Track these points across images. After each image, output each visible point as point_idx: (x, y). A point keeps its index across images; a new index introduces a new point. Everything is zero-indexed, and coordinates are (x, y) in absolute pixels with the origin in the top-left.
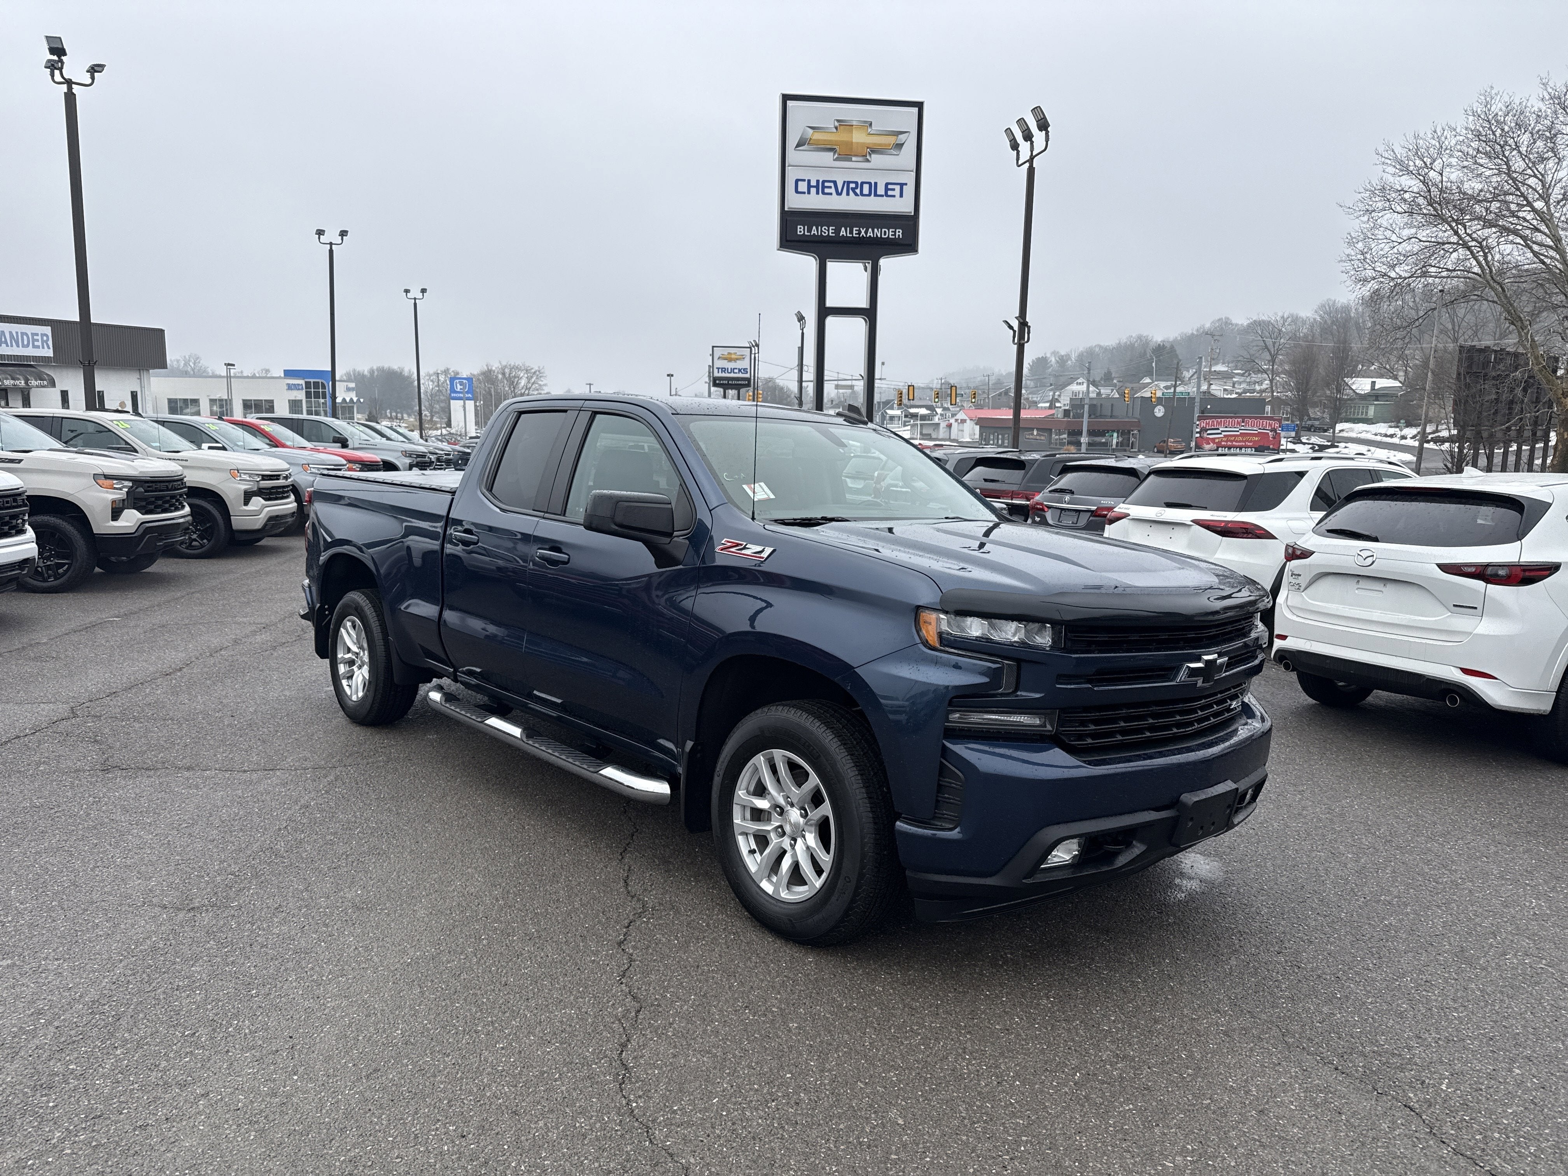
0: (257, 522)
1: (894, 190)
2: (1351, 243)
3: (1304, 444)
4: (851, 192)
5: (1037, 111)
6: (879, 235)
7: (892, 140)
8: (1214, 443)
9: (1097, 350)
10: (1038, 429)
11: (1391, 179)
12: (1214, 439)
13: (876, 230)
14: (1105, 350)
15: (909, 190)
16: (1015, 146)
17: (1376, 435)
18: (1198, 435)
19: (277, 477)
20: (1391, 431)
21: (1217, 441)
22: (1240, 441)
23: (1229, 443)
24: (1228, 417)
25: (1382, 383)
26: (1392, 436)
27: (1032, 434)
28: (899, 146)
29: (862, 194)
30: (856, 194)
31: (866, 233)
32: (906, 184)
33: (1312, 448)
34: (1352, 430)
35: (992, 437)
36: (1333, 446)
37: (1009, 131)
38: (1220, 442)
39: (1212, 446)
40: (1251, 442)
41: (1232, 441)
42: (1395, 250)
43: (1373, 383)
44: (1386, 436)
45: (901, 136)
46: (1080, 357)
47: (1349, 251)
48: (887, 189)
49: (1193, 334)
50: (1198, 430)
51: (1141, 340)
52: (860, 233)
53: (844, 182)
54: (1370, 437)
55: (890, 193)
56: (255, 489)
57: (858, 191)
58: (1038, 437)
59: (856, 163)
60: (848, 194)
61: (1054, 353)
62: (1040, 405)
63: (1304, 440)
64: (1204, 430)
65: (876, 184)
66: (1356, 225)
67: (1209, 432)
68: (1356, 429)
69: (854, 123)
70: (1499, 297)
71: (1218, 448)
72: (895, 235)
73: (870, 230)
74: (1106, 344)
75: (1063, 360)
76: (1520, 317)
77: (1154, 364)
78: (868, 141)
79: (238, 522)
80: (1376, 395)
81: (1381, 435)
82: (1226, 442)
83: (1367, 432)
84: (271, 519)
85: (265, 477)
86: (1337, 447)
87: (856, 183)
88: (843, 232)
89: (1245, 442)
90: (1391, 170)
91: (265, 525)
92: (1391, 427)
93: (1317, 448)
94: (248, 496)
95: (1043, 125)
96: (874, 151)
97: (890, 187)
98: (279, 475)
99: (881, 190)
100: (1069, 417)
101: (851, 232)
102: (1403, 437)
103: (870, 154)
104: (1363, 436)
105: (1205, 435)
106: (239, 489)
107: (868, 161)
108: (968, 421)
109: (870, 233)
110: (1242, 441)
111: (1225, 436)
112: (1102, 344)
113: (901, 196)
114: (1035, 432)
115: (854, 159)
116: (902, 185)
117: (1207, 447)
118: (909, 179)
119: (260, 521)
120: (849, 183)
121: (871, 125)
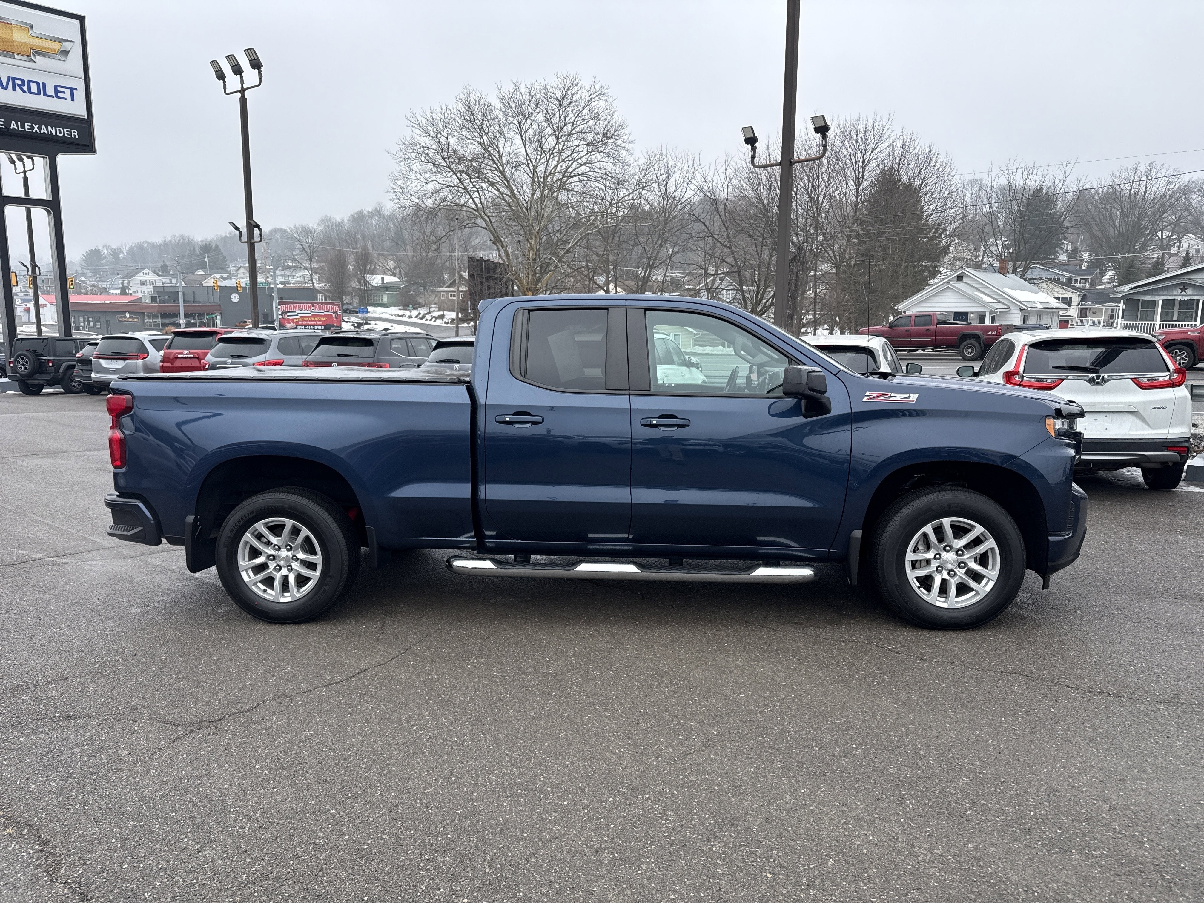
1: (64, 93)
2: (395, 180)
3: (347, 322)
4: (17, 88)
5: (249, 52)
6: (54, 133)
7: (56, 46)
8: (294, 322)
9: (146, 245)
10: (129, 313)
11: (418, 138)
12: (293, 319)
13: (49, 128)
14: (153, 246)
15: (80, 95)
16: (221, 76)
17: (392, 315)
18: (280, 317)
20: (401, 312)
21: (295, 321)
22: (312, 321)
23: (305, 323)
24: (304, 303)
25: (389, 279)
26: (402, 316)
27: (125, 317)
28: (66, 53)
29: (30, 92)
30: (24, 91)
31: (40, 128)
32: (76, 89)
33: (353, 325)
34: (375, 312)
35: (81, 319)
36: (367, 323)
37: (214, 63)
38: (298, 322)
39: (292, 325)
40: (320, 321)
41: (306, 321)
42: (425, 188)
43: (383, 279)
44: (398, 316)
45: (65, 44)
46: (131, 251)
47: (392, 185)
48: (56, 92)
49: (226, 236)
50: (280, 313)
51: (184, 240)
52: (33, 128)
53: (9, 78)
54: (388, 316)
55: (60, 95)
57: (25, 88)
58: (131, 320)
59: (19, 61)
60: (14, 89)
61: (105, 246)
62: (112, 291)
63: (345, 319)
64: (284, 313)
65: (44, 84)
66: (397, 167)
67: (288, 314)
68: (378, 312)
69: (13, 22)
70: (487, 226)
71: (297, 326)
72: (71, 134)
73: (43, 127)
74: (154, 241)
75: (115, 253)
76: (500, 239)
77: (206, 260)
78: (31, 43)
80: (385, 288)
81: (395, 315)
82: (303, 321)
83: (386, 313)
86: (370, 324)
87: (23, 80)
88: (13, 125)
89: (316, 321)
90: (417, 131)
92: (400, 310)
93: (356, 325)
95: (256, 64)
96: (38, 53)
97: (59, 89)
99: (50, 91)
100: (156, 302)
101: (23, 126)
102: (410, 317)
103: (34, 56)
104: (384, 316)
105: (286, 317)
107: (33, 61)
108: (48, 305)
109: (44, 130)
110: (314, 321)
111: (301, 317)
112: (149, 241)
113: (73, 99)
114: (128, 315)
115: (16, 56)
116: (72, 90)
117: (288, 326)
118: (80, 85)
120: (14, 79)
121: (32, 27)
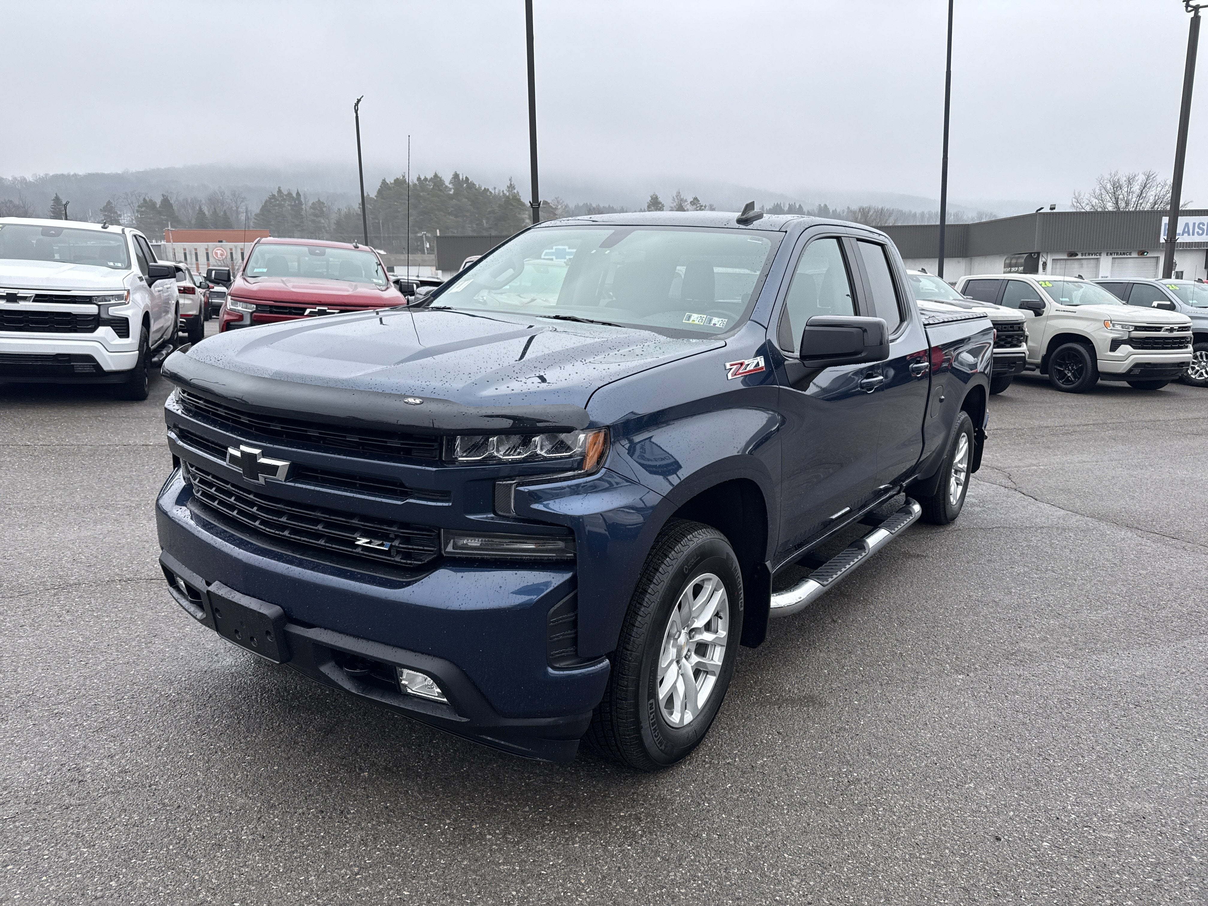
0: (1123, 367)
19: (1158, 329)
56: (1126, 338)
79: (1103, 365)
84: (1137, 365)
85: (1137, 328)
91: (1130, 370)
94: (1115, 344)
98: (1161, 328)
106: (1108, 337)
119: (1125, 366)
